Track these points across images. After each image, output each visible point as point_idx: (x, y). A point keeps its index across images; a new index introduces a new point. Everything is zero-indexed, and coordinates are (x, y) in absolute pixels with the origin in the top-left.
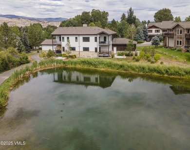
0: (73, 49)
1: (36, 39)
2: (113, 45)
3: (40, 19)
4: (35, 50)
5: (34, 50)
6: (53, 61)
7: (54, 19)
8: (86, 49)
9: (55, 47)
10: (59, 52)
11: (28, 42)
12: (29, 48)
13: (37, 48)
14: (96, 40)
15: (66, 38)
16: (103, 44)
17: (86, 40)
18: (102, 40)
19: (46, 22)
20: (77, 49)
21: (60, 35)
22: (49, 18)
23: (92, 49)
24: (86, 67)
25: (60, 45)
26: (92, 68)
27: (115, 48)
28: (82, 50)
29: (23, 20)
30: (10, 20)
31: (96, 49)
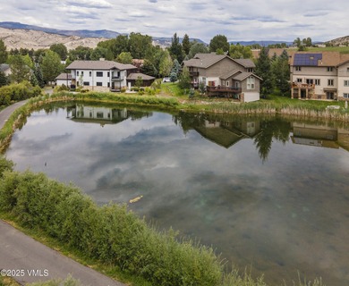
0: (87, 84)
1: (51, 72)
2: (128, 81)
3: (67, 31)
4: (51, 85)
5: (48, 86)
6: (63, 95)
7: (92, 32)
8: (99, 84)
9: (69, 81)
10: (73, 86)
11: (42, 76)
12: (44, 82)
13: (53, 83)
14: (109, 76)
15: (80, 72)
16: (116, 79)
17: (100, 74)
18: (116, 75)
19: (77, 38)
20: (91, 84)
21: (75, 70)
22: (84, 31)
23: (105, 84)
24: (92, 100)
25: (74, 80)
26: (97, 100)
27: (130, 84)
28: (95, 85)
29: (35, 32)
30: (10, 32)
31: (109, 84)
